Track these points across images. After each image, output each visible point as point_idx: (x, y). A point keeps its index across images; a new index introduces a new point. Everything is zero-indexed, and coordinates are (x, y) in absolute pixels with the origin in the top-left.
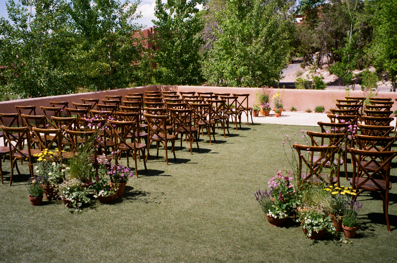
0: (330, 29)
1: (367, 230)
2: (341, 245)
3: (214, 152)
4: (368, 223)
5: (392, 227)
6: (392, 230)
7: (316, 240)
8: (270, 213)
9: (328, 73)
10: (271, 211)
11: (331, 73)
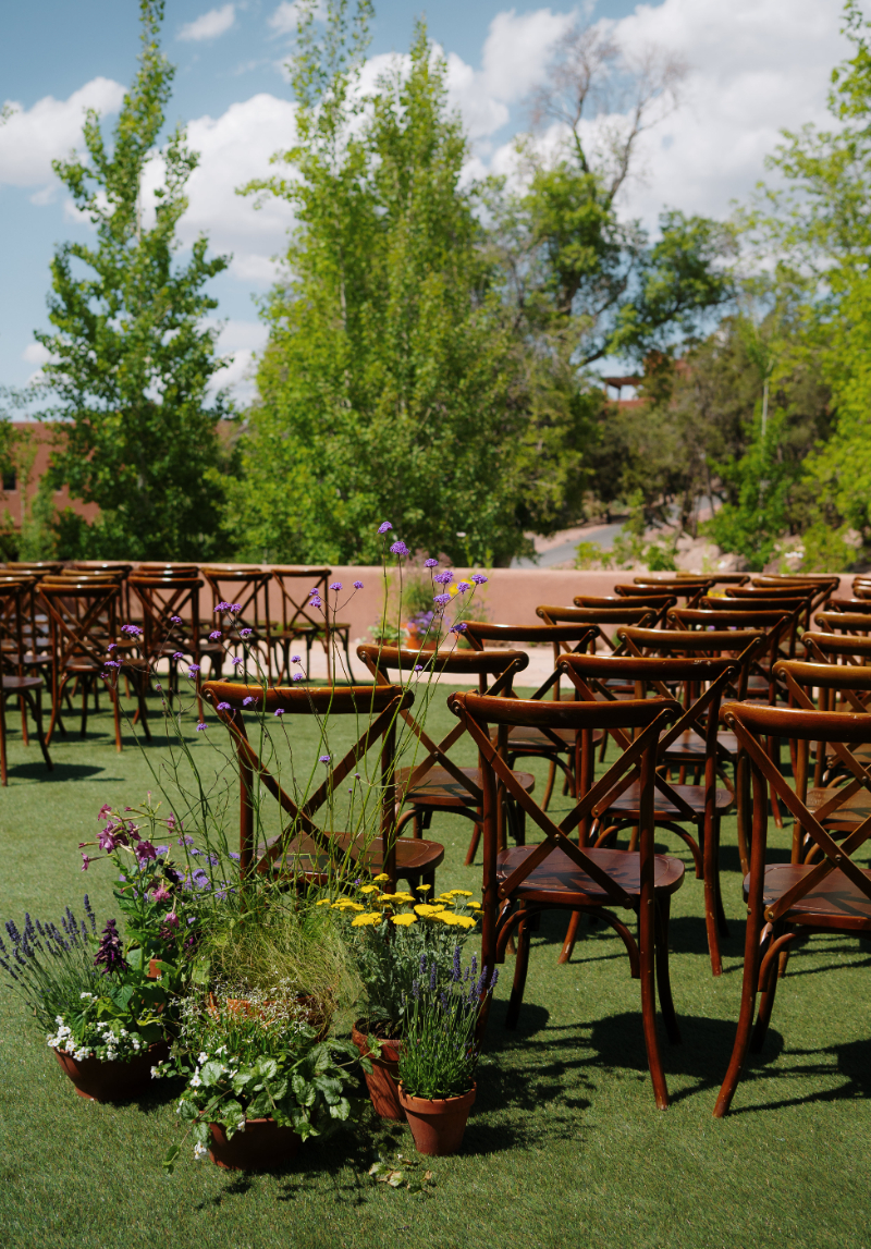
0: (715, 410)
1: (550, 1106)
2: (361, 1201)
3: (111, 775)
4: (576, 1064)
5: (675, 1082)
6: (672, 1100)
7: (248, 1173)
8: (63, 1030)
9: (715, 549)
10: (66, 1022)
11: (724, 551)
